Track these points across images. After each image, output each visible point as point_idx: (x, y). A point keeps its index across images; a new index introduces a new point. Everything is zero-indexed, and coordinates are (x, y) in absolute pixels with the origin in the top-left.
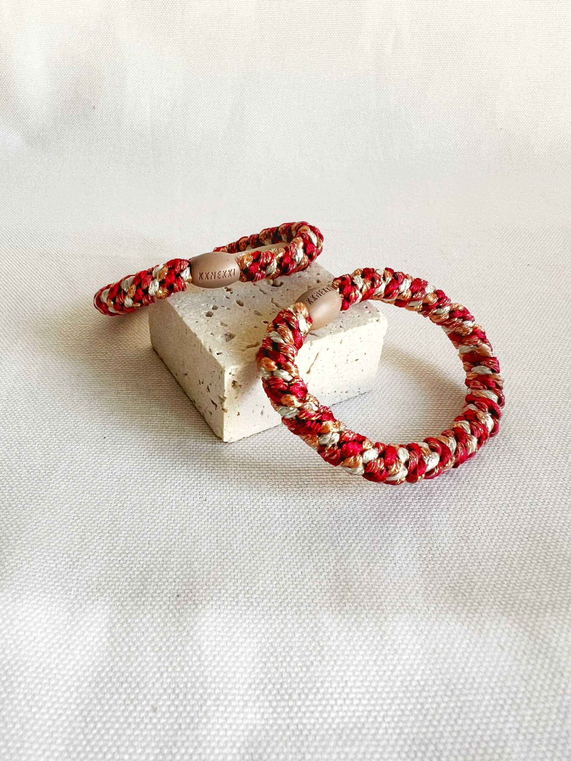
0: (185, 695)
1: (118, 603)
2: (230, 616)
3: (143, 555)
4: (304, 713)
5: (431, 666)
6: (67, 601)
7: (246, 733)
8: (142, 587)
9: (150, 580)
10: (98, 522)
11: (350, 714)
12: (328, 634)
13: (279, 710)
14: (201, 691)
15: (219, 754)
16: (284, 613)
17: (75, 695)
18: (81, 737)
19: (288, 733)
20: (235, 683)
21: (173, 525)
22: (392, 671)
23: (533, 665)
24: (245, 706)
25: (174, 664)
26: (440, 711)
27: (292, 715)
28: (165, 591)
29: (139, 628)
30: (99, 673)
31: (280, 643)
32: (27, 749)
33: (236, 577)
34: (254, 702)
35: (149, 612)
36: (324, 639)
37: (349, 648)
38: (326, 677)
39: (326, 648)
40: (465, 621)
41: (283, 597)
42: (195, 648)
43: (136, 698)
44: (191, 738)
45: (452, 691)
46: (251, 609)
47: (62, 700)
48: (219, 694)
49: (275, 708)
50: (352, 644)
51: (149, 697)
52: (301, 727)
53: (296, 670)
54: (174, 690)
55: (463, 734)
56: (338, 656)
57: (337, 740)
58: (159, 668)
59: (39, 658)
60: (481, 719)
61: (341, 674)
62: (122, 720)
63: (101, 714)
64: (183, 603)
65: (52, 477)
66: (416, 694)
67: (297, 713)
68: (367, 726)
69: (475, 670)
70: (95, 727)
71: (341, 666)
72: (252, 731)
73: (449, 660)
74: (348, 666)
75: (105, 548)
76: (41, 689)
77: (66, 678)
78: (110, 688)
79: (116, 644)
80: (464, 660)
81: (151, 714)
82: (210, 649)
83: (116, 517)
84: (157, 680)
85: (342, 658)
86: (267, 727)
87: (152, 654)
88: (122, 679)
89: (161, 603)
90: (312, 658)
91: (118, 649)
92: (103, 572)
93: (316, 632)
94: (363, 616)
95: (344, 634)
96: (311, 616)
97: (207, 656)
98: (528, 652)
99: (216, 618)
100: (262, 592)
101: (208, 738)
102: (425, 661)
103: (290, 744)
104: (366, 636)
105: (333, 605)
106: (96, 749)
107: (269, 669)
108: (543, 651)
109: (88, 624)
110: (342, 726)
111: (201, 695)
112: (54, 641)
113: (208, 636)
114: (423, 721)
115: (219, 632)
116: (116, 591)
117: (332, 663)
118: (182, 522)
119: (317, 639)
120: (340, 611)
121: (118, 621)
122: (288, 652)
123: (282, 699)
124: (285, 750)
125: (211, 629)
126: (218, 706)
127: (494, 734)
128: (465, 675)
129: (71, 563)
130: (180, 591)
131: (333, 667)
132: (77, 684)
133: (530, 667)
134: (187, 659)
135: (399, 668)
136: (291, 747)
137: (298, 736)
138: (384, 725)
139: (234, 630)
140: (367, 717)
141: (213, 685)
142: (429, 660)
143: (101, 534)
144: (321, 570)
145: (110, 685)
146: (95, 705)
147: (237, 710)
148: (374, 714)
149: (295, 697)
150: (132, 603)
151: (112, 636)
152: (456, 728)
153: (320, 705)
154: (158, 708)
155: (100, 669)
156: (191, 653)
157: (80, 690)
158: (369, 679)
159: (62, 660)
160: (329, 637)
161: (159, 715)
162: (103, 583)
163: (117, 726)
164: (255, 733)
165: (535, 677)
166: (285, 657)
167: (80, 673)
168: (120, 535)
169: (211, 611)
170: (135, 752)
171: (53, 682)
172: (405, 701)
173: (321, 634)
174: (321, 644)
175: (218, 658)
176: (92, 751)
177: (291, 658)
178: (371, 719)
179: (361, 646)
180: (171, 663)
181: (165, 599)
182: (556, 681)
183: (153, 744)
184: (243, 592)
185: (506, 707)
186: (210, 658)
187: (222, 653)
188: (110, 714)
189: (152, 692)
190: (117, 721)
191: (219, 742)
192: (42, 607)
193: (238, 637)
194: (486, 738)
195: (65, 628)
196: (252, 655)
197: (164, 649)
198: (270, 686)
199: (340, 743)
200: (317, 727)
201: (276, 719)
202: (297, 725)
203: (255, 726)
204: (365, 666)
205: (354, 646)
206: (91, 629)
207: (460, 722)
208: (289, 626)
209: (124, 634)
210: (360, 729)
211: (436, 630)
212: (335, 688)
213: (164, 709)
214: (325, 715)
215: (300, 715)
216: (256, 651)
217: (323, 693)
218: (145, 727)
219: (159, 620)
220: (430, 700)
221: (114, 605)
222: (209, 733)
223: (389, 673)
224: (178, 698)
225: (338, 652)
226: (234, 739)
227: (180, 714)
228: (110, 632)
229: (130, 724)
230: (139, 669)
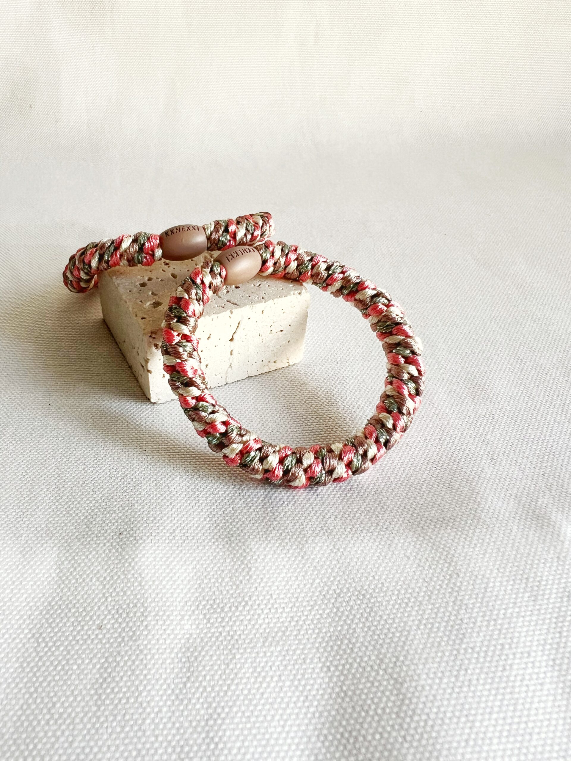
0: (128, 613)
1: (66, 545)
2: (168, 548)
3: (88, 502)
4: (235, 621)
5: (346, 577)
6: (19, 546)
7: (183, 641)
8: (87, 529)
11: (274, 621)
12: (255, 557)
13: (212, 621)
14: (142, 610)
15: (158, 659)
16: (216, 543)
17: (28, 622)
19: (220, 639)
20: (173, 601)
22: (312, 584)
25: (118, 590)
26: (353, 612)
28: (109, 531)
29: (86, 563)
30: (50, 603)
31: (213, 568)
33: (173, 516)
35: (94, 549)
36: (252, 562)
37: (274, 568)
38: (253, 592)
39: (253, 569)
40: (377, 538)
41: (215, 531)
42: (136, 575)
43: (84, 620)
44: (133, 648)
45: (364, 595)
46: (187, 542)
47: (16, 626)
48: (158, 611)
50: (276, 564)
51: (95, 618)
53: (227, 588)
54: (118, 610)
55: (373, 628)
56: (264, 574)
57: (264, 642)
58: (104, 594)
60: (389, 615)
61: (267, 589)
62: (71, 638)
63: (52, 635)
64: (125, 539)
66: (333, 600)
67: (228, 622)
68: (290, 629)
69: (384, 577)
70: (46, 646)
71: (267, 582)
72: (188, 639)
73: (362, 571)
74: (273, 582)
77: (19, 608)
78: (60, 613)
79: (64, 578)
80: (375, 570)
81: (97, 632)
82: (150, 575)
83: (62, 470)
84: (103, 603)
85: (267, 576)
87: (98, 583)
88: (70, 606)
89: (106, 541)
90: (241, 578)
91: (67, 582)
92: (50, 519)
93: (245, 556)
94: (287, 540)
95: (271, 556)
96: (240, 544)
97: (146, 581)
98: (430, 560)
99: (155, 551)
100: (197, 527)
101: (149, 647)
102: (341, 574)
103: (222, 647)
105: (261, 533)
106: (48, 664)
107: (203, 589)
108: (443, 558)
109: (39, 563)
110: (268, 631)
111: (142, 613)
113: (147, 566)
114: (338, 621)
115: (158, 561)
116: (63, 535)
117: (259, 580)
119: (246, 562)
120: (266, 538)
121: (66, 559)
122: (220, 575)
123: (215, 612)
124: (218, 653)
125: (151, 559)
126: (157, 620)
127: (399, 626)
128: (375, 582)
129: (21, 514)
130: (122, 530)
131: (260, 583)
132: (30, 613)
133: (431, 571)
134: (129, 585)
135: (318, 581)
136: (223, 649)
137: (230, 641)
138: (305, 627)
139: (171, 559)
141: (153, 605)
142: (344, 573)
143: (49, 487)
145: (59, 611)
146: (46, 628)
147: (175, 623)
148: (296, 619)
149: (226, 610)
150: (79, 543)
151: (61, 571)
152: (368, 624)
153: (249, 614)
154: (103, 626)
155: (50, 599)
156: (132, 580)
157: (32, 617)
158: (292, 591)
159: (15, 594)
160: (256, 560)
161: (104, 631)
162: (52, 529)
163: (66, 643)
164: (191, 641)
165: (435, 579)
166: (217, 579)
167: (31, 604)
168: (66, 486)
169: (151, 545)
170: (83, 662)
172: (323, 607)
173: (249, 558)
174: (249, 566)
175: (157, 583)
176: (44, 665)
177: (223, 579)
178: (293, 624)
179: (284, 566)
180: (115, 589)
181: (108, 537)
182: (453, 580)
183: (99, 655)
184: (180, 528)
185: (410, 605)
186: (151, 583)
187: (161, 578)
188: (60, 634)
189: (97, 614)
190: (67, 639)
191: (158, 649)
193: (175, 565)
194: (393, 630)
195: (17, 568)
196: (188, 578)
197: (108, 579)
198: (204, 603)
199: (267, 644)
200: (246, 632)
201: (209, 628)
202: (229, 632)
203: (191, 635)
204: (287, 582)
205: (278, 566)
206: (41, 567)
207: (370, 619)
208: (221, 554)
209: (72, 570)
210: (284, 632)
211: (351, 548)
212: (262, 600)
213: (109, 626)
214: (253, 622)
215: (231, 623)
216: (191, 575)
217: (251, 606)
218: (92, 642)
219: (103, 555)
220: (344, 604)
221: (62, 546)
222: (149, 643)
223: (309, 586)
224: (121, 616)
225: (264, 572)
226: (172, 646)
227: (124, 629)
228: (59, 568)
229: (78, 641)
230: (86, 596)
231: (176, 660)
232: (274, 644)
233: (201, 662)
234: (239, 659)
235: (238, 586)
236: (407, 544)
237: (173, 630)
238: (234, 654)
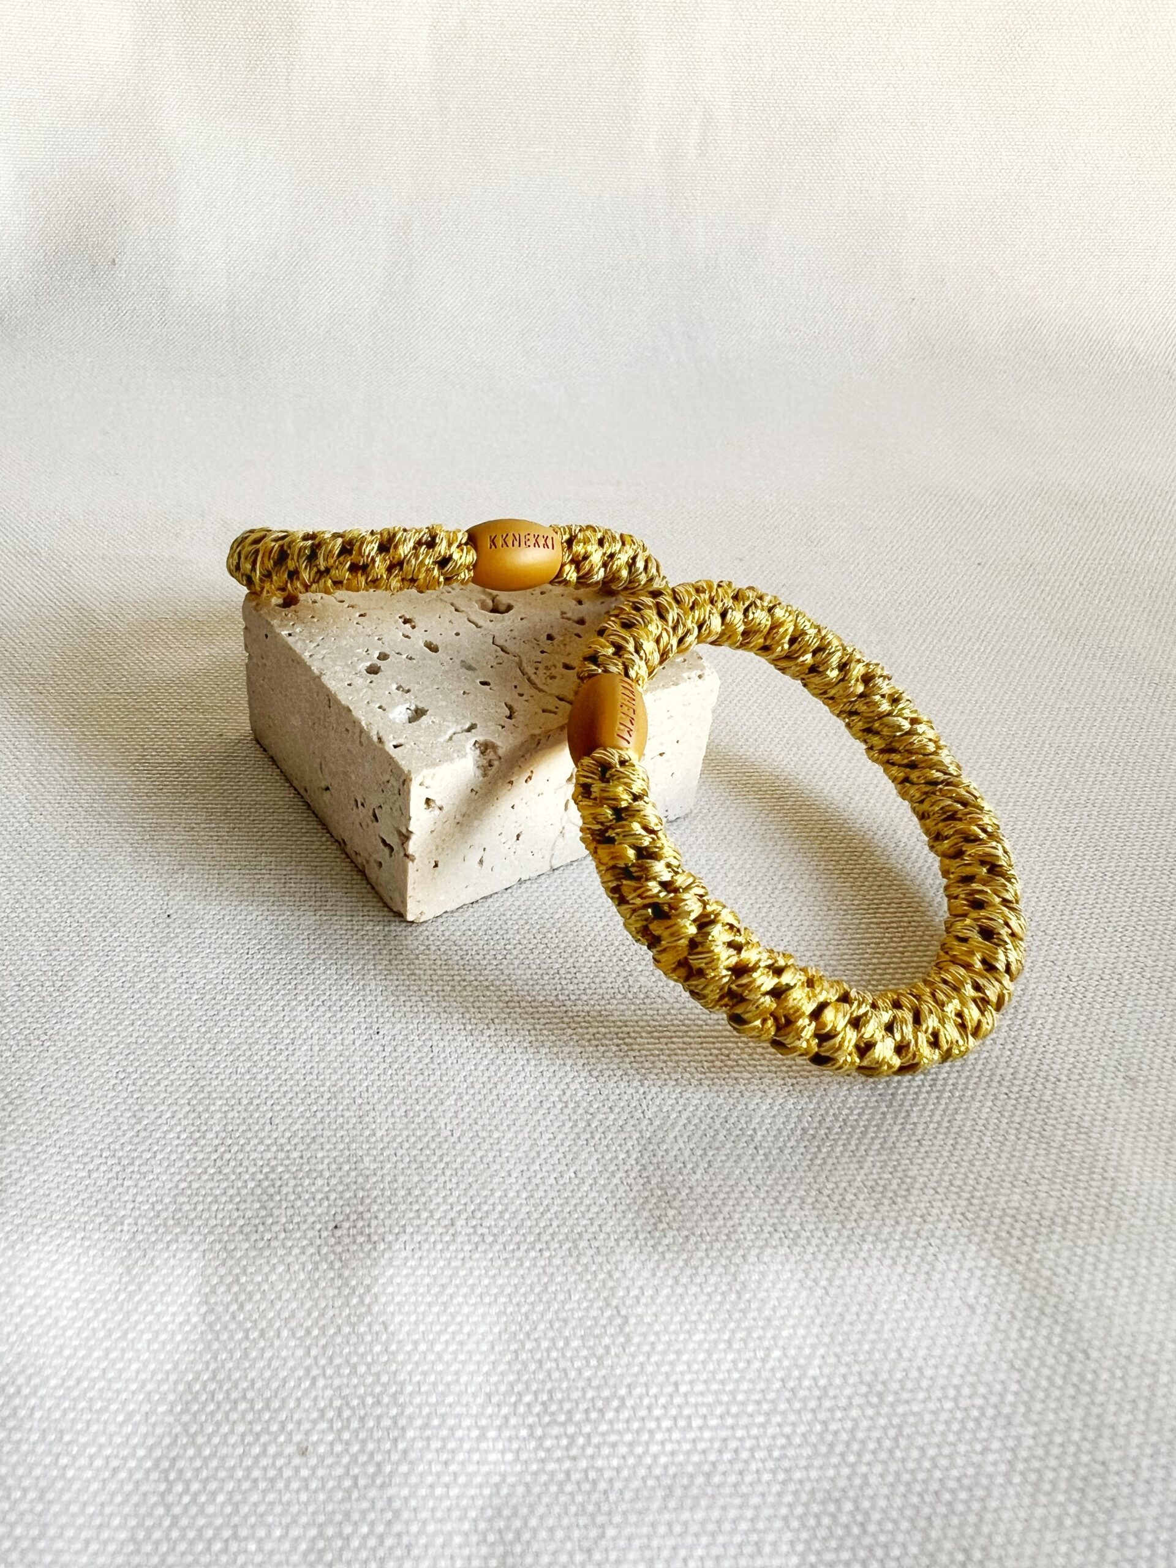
0: (362, 1420)
1: (218, 1247)
2: (441, 1263)
3: (261, 1148)
4: (598, 1447)
5: (838, 1350)
6: (117, 1245)
7: (487, 1491)
8: (263, 1213)
9: (278, 1198)
10: (167, 1082)
11: (687, 1446)
12: (635, 1292)
13: (548, 1443)
14: (394, 1412)
15: (435, 1534)
16: (547, 1254)
17: (143, 1429)
18: (160, 1511)
19: (569, 1488)
20: (460, 1395)
21: (316, 1083)
22: (763, 1361)
23: (1031, 1339)
24: (482, 1437)
25: (338, 1361)
26: (860, 1435)
27: (574, 1452)
28: (311, 1219)
29: (264, 1293)
30: (189, 1386)
31: (542, 1314)
32: (53, 1539)
33: (449, 1186)
34: (500, 1429)
35: (281, 1261)
36: (628, 1302)
37: (677, 1318)
38: (636, 1375)
39: (633, 1320)
40: (899, 1255)
41: (543, 1224)
42: (376, 1328)
43: (266, 1430)
44: (380, 1505)
45: (880, 1395)
46: (481, 1248)
47: (118, 1440)
48: (429, 1416)
49: (541, 1439)
50: (682, 1309)
51: (290, 1427)
52: (592, 1475)
53: (577, 1364)
54: (340, 1411)
55: (906, 1477)
56: (657, 1334)
57: (665, 1498)
58: (308, 1370)
59: (68, 1359)
60: (939, 1446)
61: (665, 1368)
62: (240, 1473)
63: (197, 1463)
64: (347, 1240)
65: (68, 994)
66: (812, 1404)
67: (583, 1448)
68: (721, 1468)
69: (922, 1353)
70: (187, 1490)
71: (664, 1353)
72: (497, 1486)
73: (872, 1336)
74: (678, 1353)
75: (184, 1136)
76: (74, 1421)
77: (124, 1396)
78: (212, 1413)
79: (219, 1327)
80: (899, 1334)
81: (296, 1461)
82: (406, 1328)
83: (203, 1071)
84: (306, 1392)
85: (665, 1338)
86: (528, 1478)
87: (292, 1343)
88: (234, 1395)
89: (305, 1242)
90: (607, 1340)
91: (224, 1336)
92: (183, 1185)
93: (612, 1289)
94: (701, 1254)
95: (666, 1291)
96: (599, 1259)
97: (400, 1342)
98: (1019, 1315)
99: (414, 1269)
100: (501, 1214)
101: (413, 1503)
102: (826, 1340)
103: (573, 1509)
104: (709, 1295)
105: (641, 1236)
106: (191, 1534)
107: (525, 1364)
108: (1049, 1310)
109: (162, 1288)
110: (672, 1470)
111: (395, 1420)
112: (95, 1324)
113: (400, 1305)
114: (827, 1456)
115: (423, 1295)
116: (213, 1222)
117: (646, 1348)
118: (335, 1077)
119: (614, 1302)
120: (655, 1247)
121: (221, 1282)
122: (560, 1331)
123: (553, 1422)
124: (566, 1521)
125: (406, 1290)
126: (428, 1439)
127: (966, 1475)
128: (903, 1364)
129: (118, 1168)
130: (340, 1218)
131: (649, 1355)
132: (146, 1408)
133: (1025, 1344)
134: (362, 1350)
135: (776, 1354)
136: (576, 1515)
137: (589, 1493)
138: (754, 1466)
139: (450, 1290)
140: (720, 1452)
141: (417, 1400)
142: (832, 1337)
143: (175, 1108)
144: (613, 1168)
145: (211, 1407)
146: (185, 1447)
147: (467, 1446)
148: (733, 1444)
149: (578, 1417)
150: (247, 1245)
151: (211, 1311)
152: (893, 1467)
153: (628, 1429)
154: (310, 1449)
155: (190, 1377)
156: (368, 1338)
157: (153, 1419)
158: (720, 1376)
159: (114, 1362)
160: (637, 1299)
161: (313, 1461)
162: (186, 1207)
163: (230, 1486)
164: (504, 1491)
165: (1035, 1363)
166: (554, 1340)
167: (150, 1387)
168: (212, 1108)
169: (404, 1254)
170: (269, 1535)
171: (98, 1405)
172: (792, 1417)
173: (621, 1293)
174: (623, 1312)
175: (423, 1347)
176: (183, 1537)
177: (567, 1341)
178: (727, 1456)
179: (700, 1314)
180: (331, 1358)
181: (310, 1234)
182: (1077, 1367)
183: (304, 1519)
184: (464, 1216)
186: (409, 1347)
187: (431, 1337)
188: (214, 1463)
189: (296, 1416)
190: (231, 1477)
191: (433, 1510)
192: (68, 1259)
193: (460, 1305)
195: (116, 1298)
196: (490, 1338)
197: (315, 1332)
198: (528, 1398)
199: (672, 1504)
200: (625, 1473)
201: (543, 1461)
202: (586, 1471)
203: (504, 1476)
204: (709, 1353)
205: (686, 1314)
206: (168, 1299)
207: (898, 1454)
208: (559, 1279)
209: (235, 1307)
210: (708, 1475)
211: (843, 1278)
212: (656, 1397)
213: (321, 1449)
214: (639, 1450)
215: (590, 1451)
216: (496, 1330)
217: (633, 1408)
218: (287, 1486)
219: (302, 1276)
220: (839, 1414)
221: (211, 1250)
222: (413, 1495)
223: (757, 1365)
224: (348, 1427)
225: (657, 1327)
226: (464, 1502)
227: (354, 1459)
228: (207, 1303)
229: (255, 1481)
230: (267, 1374)
231: (474, 1539)
232: (688, 1503)
233: (528, 1543)
234: (614, 1539)
235: (600, 1360)
236: (965, 1274)
237: (463, 1463)
238: (603, 1526)
